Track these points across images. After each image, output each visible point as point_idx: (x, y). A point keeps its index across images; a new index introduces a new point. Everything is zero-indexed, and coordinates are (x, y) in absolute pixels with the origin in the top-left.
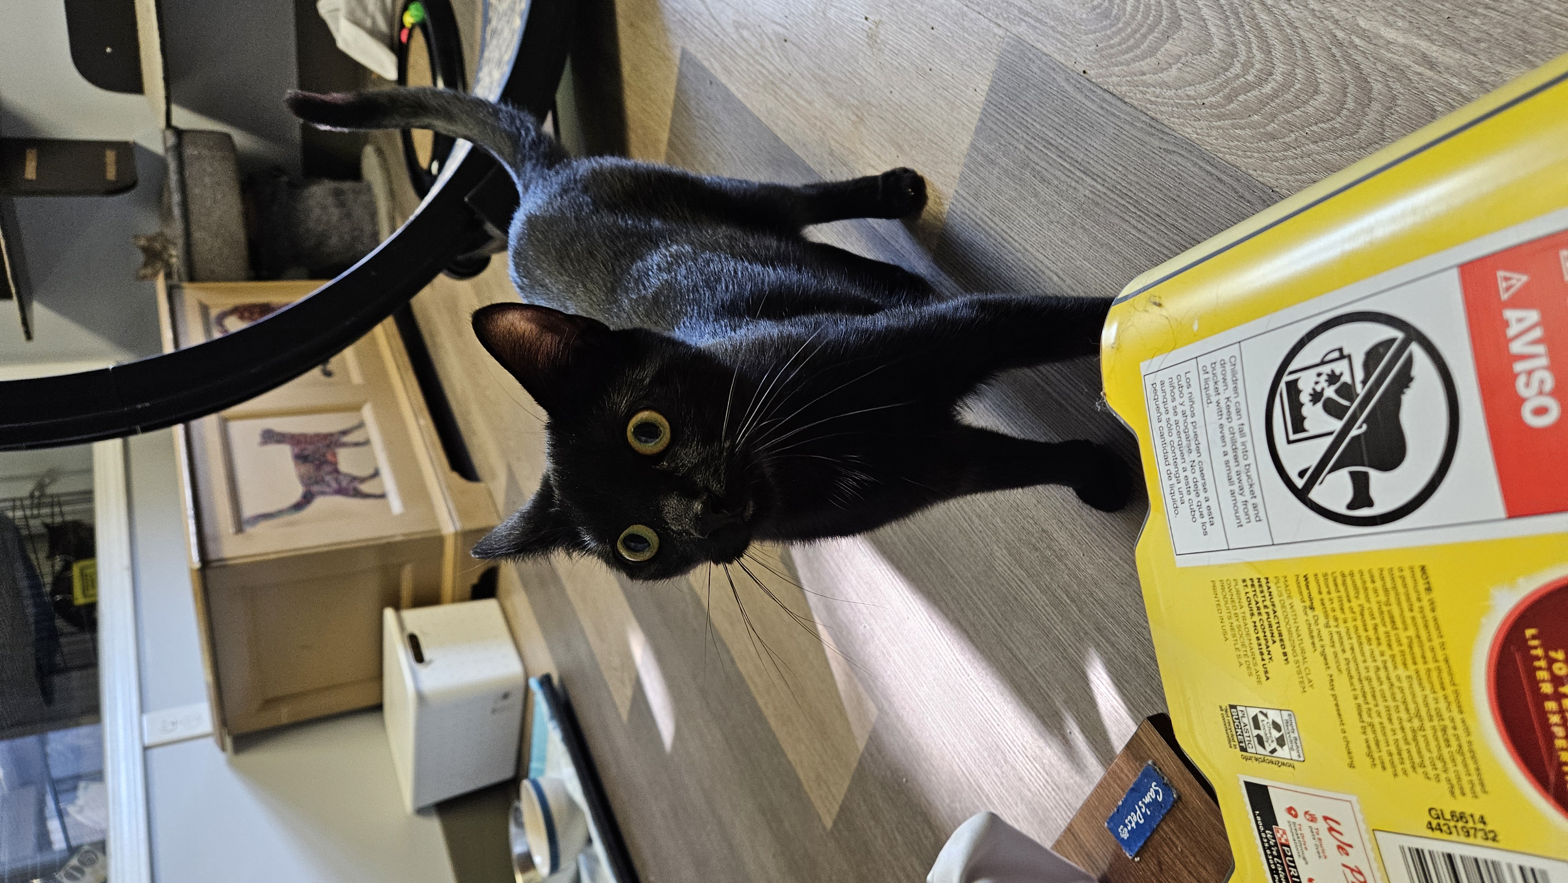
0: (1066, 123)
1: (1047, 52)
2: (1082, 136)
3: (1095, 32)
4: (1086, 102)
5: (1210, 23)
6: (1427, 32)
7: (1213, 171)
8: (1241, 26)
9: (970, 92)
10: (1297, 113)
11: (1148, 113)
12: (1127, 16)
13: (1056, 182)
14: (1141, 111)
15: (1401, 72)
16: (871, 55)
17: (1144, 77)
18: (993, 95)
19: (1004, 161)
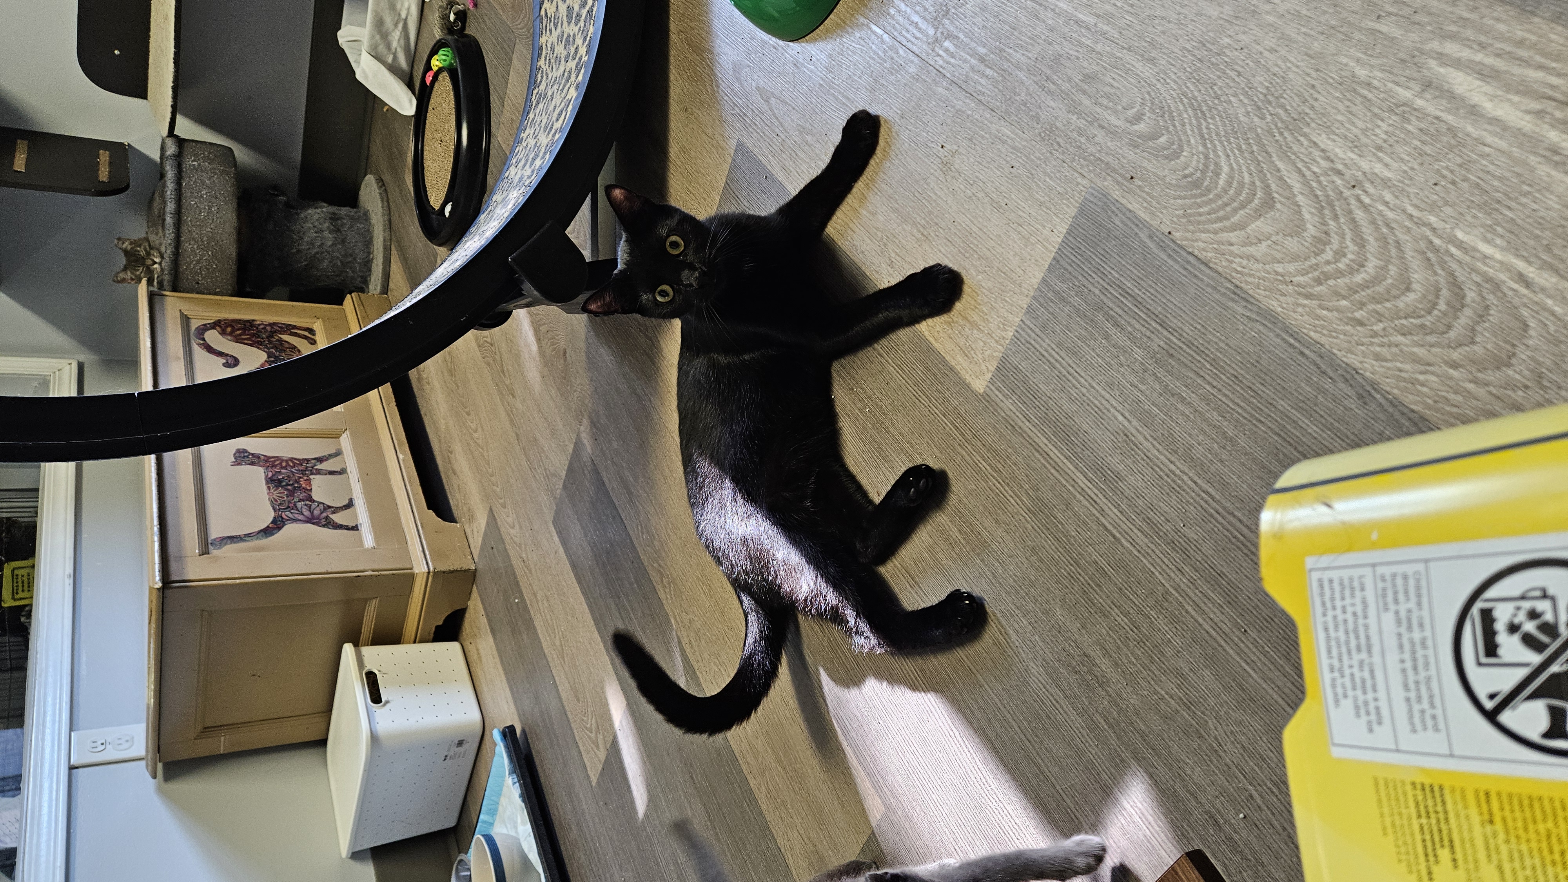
0: (1145, 276)
1: (1132, 209)
2: (1161, 291)
3: (1184, 199)
4: (1169, 261)
5: (1304, 210)
6: (1525, 254)
7: (1297, 344)
8: (1336, 217)
9: (1046, 232)
10: (1388, 305)
11: (1233, 281)
12: (1219, 189)
13: (1129, 329)
14: (1226, 278)
15: (1497, 286)
16: (944, 181)
17: (1231, 248)
18: (1070, 238)
19: (1076, 300)
